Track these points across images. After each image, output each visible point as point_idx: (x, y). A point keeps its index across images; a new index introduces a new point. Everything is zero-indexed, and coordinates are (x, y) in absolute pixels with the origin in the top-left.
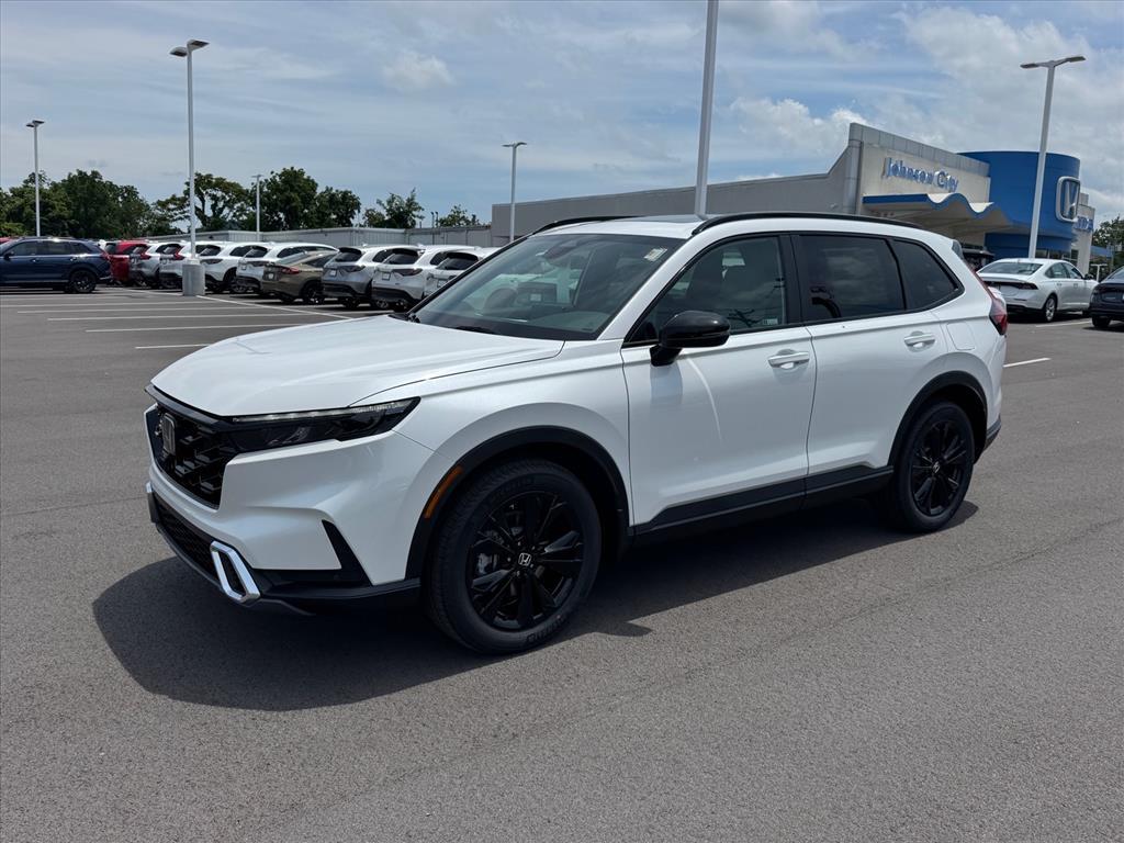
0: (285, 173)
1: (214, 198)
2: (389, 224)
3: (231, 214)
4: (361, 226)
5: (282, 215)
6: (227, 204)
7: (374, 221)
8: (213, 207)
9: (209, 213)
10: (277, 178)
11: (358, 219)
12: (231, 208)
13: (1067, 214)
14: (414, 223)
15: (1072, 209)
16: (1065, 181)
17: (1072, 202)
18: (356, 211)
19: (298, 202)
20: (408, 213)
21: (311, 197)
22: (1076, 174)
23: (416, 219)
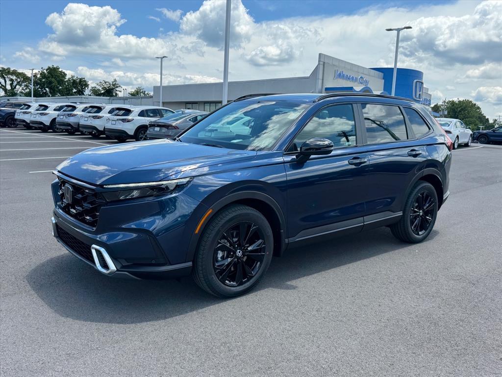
0: (49, 68)
1: (12, 80)
2: (103, 95)
3: (21, 89)
4: (89, 95)
5: (47, 89)
6: (18, 83)
7: (96, 92)
8: (11, 85)
9: (8, 87)
10: (45, 71)
11: (87, 92)
12: (20, 85)
13: (418, 96)
14: (116, 94)
15: (420, 94)
16: (417, 81)
17: (420, 92)
18: (86, 88)
19: (55, 83)
20: (113, 89)
21: (63, 81)
22: (421, 78)
23: (118, 92)
